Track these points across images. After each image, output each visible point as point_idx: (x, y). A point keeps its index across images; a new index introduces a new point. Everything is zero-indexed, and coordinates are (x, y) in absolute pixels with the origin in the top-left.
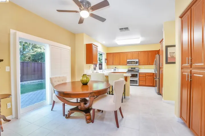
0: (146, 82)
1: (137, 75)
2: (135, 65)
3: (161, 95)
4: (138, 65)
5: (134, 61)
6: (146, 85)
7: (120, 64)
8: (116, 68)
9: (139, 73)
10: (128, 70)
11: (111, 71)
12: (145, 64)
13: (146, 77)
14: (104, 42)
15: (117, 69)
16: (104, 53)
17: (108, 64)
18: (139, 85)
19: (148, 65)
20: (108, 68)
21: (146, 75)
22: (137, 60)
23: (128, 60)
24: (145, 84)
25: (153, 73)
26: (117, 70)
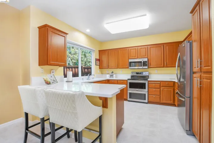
0: (160, 97)
1: (144, 84)
2: (141, 67)
3: (195, 136)
4: (147, 67)
5: (141, 62)
6: (162, 102)
7: (118, 67)
8: (113, 72)
9: (149, 81)
10: (132, 76)
11: (106, 77)
12: (158, 66)
13: (160, 88)
14: (88, 31)
15: (116, 74)
16: (94, 49)
17: (101, 67)
18: (149, 102)
19: (164, 67)
20: (102, 74)
21: (162, 84)
22: (146, 60)
23: (130, 61)
24: (158, 101)
25: (174, 82)
26: (114, 76)
